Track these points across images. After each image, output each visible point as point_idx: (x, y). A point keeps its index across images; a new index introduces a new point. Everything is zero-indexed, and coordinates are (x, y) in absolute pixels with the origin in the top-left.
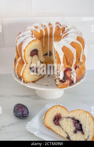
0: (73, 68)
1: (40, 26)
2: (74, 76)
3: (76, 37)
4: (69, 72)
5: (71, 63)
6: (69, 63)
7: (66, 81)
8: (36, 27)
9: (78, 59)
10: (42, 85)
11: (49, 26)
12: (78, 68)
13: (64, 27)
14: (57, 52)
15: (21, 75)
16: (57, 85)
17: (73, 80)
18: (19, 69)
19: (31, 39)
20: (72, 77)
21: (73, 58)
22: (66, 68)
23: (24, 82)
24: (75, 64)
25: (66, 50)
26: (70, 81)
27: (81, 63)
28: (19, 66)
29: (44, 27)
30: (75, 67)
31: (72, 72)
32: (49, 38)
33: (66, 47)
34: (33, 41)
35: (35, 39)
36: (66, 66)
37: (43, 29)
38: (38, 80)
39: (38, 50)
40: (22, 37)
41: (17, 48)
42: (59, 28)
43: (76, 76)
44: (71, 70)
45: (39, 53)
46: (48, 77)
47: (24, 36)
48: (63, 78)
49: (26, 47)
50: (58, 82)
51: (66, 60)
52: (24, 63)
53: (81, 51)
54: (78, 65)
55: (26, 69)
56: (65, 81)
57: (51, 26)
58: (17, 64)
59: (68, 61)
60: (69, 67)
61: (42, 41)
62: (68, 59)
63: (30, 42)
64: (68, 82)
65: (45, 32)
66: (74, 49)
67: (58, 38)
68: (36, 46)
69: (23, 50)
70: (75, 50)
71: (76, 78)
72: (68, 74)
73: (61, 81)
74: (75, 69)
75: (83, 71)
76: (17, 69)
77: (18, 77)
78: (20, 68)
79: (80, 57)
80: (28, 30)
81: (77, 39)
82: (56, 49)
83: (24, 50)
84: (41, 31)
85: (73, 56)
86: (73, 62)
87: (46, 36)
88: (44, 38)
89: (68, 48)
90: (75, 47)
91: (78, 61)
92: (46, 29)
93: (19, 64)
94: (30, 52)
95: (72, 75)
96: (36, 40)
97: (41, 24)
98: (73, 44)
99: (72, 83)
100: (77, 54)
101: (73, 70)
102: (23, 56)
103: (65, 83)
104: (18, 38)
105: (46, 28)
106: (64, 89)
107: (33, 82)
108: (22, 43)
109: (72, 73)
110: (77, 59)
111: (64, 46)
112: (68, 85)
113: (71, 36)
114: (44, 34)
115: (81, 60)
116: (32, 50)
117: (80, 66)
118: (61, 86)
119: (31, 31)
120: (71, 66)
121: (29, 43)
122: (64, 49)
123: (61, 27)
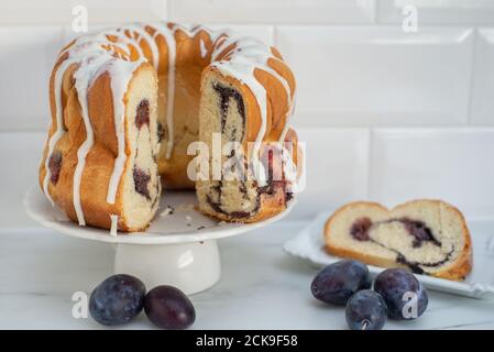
1: (121, 35)
29: (136, 39)
37: (136, 45)
38: (148, 226)
46: (171, 213)
47: (92, 58)
49: (129, 86)
52: (115, 156)
58: (80, 168)
69: (122, 97)
83: (125, 95)
105: (142, 40)
119: (103, 46)
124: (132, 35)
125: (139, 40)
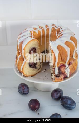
0: (67, 64)
1: (38, 28)
2: (68, 71)
3: (70, 37)
4: (64, 68)
5: (65, 60)
6: (63, 60)
7: (61, 76)
8: (35, 29)
9: (72, 57)
10: (39, 79)
11: (46, 27)
12: (71, 64)
13: (59, 28)
14: (52, 50)
15: (21, 70)
16: (53, 79)
17: (66, 75)
18: (19, 65)
19: (30, 39)
20: (66, 72)
21: (67, 56)
22: (61, 65)
23: (24, 76)
24: (69, 61)
25: (60, 48)
26: (64, 76)
27: (74, 60)
28: (20, 62)
29: (41, 29)
30: (69, 63)
31: (66, 67)
32: (46, 38)
33: (60, 46)
34: (32, 40)
35: (34, 38)
36: (61, 62)
38: (36, 74)
39: (36, 48)
40: (23, 37)
41: (18, 46)
42: (55, 29)
43: (69, 71)
44: (65, 66)
45: (37, 51)
46: (45, 71)
47: (24, 36)
48: (58, 73)
49: (26, 46)
50: (53, 77)
51: (60, 57)
52: (24, 60)
53: (74, 50)
54: (71, 61)
55: (25, 65)
56: (59, 76)
57: (48, 27)
58: (18, 61)
59: (63, 58)
60: (63, 63)
61: (39, 41)
62: (62, 56)
63: (29, 41)
64: (62, 77)
65: (43, 33)
66: (68, 47)
67: (54, 38)
68: (34, 45)
69: (23, 48)
70: (69, 49)
71: (70, 73)
72: (62, 69)
73: (56, 76)
74: (69, 65)
75: (75, 67)
76: (18, 65)
77: (19, 72)
78: (21, 64)
79: (73, 55)
80: (27, 31)
81: (70, 39)
82: (52, 48)
84: (39, 32)
85: (67, 53)
86: (66, 59)
87: (44, 36)
88: (41, 38)
89: (62, 47)
90: (69, 46)
91: (71, 58)
92: (43, 31)
93: (19, 60)
94: (29, 50)
95: (66, 71)
96: (34, 40)
97: (39, 26)
98: (67, 43)
99: (66, 77)
100: (70, 52)
101: (67, 66)
102: (23, 53)
103: (59, 77)
104: (19, 38)
105: (43, 29)
106: (59, 82)
107: (32, 76)
108: (22, 43)
109: (66, 69)
110: (70, 57)
111: (59, 45)
112: (62, 79)
113: (65, 37)
114: (42, 34)
115: (74, 58)
116: (31, 48)
117: (73, 63)
118: (56, 80)
119: (30, 32)
120: (65, 62)
121: (29, 43)
122: (59, 48)
123: (56, 29)
124: (41, 28)
125: (42, 29)
